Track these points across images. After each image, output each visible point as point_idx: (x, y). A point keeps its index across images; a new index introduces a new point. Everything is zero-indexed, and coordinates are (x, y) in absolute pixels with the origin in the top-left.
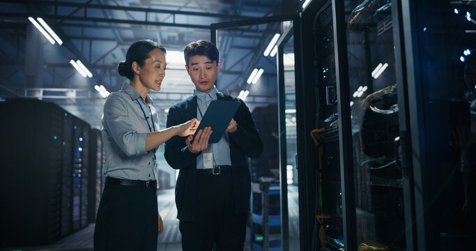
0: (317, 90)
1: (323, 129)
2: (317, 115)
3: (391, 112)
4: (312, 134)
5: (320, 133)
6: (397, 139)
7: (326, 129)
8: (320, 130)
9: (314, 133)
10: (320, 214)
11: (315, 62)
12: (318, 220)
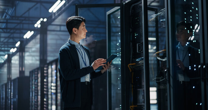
0: (131, 44)
1: (135, 64)
2: (131, 56)
3: (164, 60)
4: (128, 66)
5: (132, 65)
6: (166, 70)
7: (136, 64)
8: (133, 64)
9: (129, 65)
10: (132, 105)
11: (131, 29)
12: (131, 108)
